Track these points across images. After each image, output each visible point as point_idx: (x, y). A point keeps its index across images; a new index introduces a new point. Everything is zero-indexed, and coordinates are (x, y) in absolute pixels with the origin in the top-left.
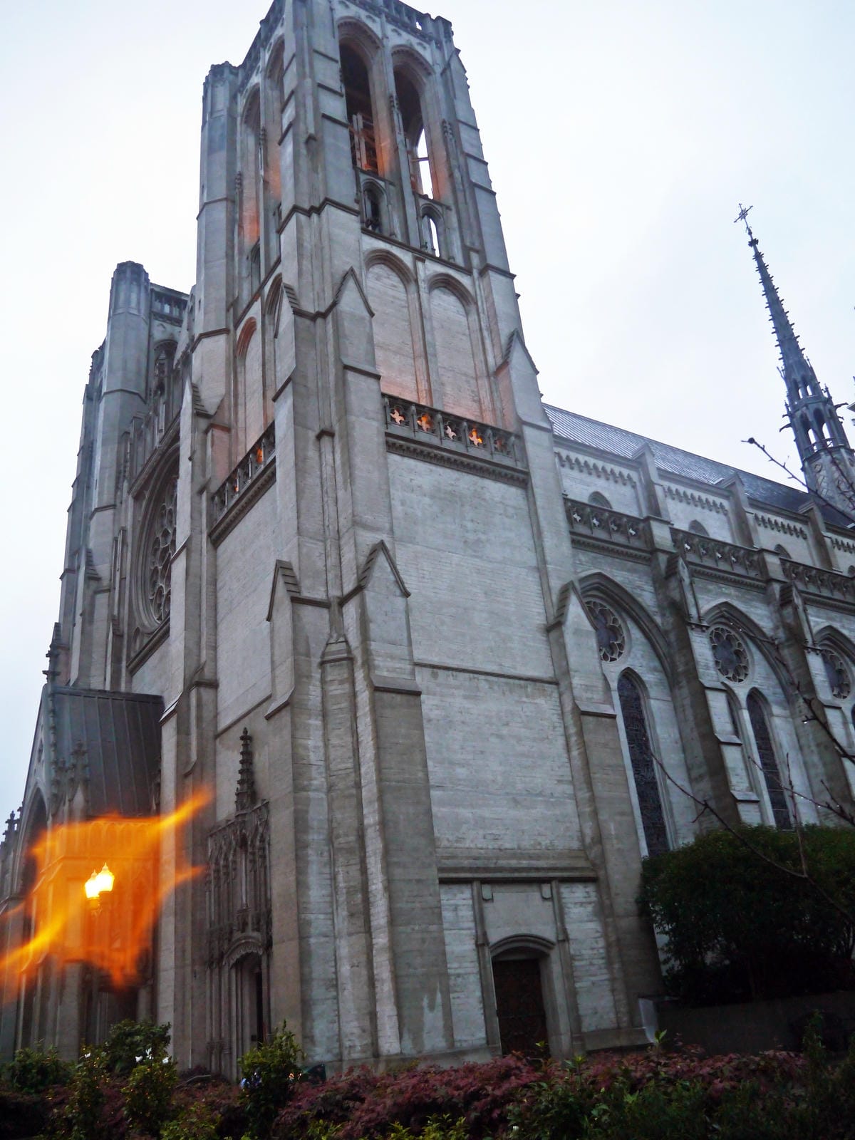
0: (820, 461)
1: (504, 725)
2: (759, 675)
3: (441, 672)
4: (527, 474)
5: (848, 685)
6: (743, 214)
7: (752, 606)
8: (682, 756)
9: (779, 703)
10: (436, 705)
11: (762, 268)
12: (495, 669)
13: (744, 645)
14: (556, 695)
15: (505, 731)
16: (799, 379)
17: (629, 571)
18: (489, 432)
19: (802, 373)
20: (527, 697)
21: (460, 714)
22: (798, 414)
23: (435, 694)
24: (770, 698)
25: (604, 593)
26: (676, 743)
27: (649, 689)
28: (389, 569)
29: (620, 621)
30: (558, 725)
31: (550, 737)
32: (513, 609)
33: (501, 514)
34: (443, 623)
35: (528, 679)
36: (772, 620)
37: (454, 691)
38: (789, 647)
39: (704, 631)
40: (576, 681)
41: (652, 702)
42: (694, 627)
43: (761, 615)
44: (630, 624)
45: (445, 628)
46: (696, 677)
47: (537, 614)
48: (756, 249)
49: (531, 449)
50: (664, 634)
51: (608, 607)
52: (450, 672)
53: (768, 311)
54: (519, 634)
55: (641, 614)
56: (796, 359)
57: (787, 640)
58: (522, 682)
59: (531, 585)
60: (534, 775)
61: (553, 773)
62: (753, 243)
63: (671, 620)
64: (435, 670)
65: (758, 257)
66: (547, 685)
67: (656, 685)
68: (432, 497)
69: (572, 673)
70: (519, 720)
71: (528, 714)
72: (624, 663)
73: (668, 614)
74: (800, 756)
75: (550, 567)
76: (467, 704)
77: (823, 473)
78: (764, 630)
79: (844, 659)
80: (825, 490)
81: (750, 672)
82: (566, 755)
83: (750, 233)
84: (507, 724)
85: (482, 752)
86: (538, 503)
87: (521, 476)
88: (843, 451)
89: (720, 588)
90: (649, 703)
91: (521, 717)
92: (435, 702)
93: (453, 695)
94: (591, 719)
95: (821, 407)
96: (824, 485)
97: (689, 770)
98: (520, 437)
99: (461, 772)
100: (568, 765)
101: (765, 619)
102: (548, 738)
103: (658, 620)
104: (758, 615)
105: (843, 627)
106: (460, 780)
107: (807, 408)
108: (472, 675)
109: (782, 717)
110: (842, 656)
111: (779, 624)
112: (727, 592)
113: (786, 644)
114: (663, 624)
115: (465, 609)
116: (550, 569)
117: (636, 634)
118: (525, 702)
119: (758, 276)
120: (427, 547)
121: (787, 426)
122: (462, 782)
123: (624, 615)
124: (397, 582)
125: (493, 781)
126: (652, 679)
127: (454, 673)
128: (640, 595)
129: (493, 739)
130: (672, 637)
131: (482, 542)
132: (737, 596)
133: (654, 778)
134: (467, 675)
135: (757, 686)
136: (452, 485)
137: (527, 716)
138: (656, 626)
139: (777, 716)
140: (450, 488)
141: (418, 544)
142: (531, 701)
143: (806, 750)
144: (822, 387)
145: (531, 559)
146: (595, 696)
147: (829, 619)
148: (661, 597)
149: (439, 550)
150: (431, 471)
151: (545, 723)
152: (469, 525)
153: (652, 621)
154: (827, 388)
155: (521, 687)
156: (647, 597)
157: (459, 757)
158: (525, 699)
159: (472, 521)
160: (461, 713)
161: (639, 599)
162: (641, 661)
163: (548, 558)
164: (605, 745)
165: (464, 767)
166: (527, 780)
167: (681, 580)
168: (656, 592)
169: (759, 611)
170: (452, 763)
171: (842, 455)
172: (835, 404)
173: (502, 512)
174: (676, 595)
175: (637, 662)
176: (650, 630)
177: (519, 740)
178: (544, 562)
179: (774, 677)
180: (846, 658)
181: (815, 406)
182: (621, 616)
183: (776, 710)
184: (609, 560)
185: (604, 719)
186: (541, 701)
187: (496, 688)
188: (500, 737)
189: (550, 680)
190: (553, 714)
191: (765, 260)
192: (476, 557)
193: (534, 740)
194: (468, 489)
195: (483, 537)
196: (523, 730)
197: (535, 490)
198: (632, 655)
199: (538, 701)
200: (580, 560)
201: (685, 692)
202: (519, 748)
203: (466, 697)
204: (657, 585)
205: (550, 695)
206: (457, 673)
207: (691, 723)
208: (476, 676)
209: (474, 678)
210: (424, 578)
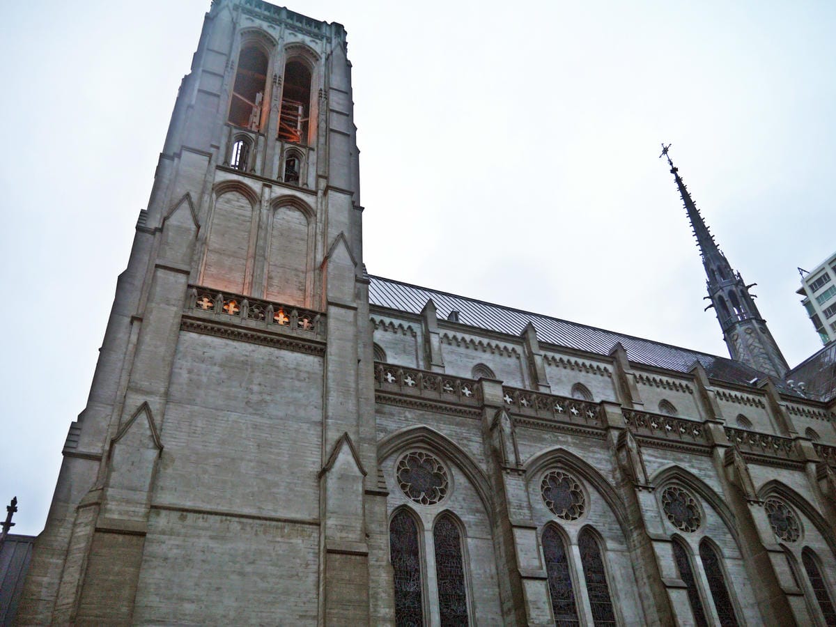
0: (736, 331)
1: (250, 563)
2: (595, 512)
3: (190, 515)
4: (325, 344)
5: (698, 520)
6: (665, 151)
7: (590, 452)
8: (497, 590)
9: (613, 539)
10: (178, 545)
11: (682, 188)
12: (253, 512)
13: (581, 487)
14: (315, 535)
15: (249, 569)
16: (715, 268)
17: (457, 424)
18: (295, 312)
19: (718, 263)
20: (282, 537)
21: (202, 553)
22: (716, 296)
23: (178, 535)
24: (604, 535)
25: (429, 444)
26: (492, 578)
27: (467, 528)
28: (147, 426)
29: (445, 469)
30: (312, 563)
31: (300, 574)
32: (285, 459)
33: (292, 378)
34: (205, 472)
35: (286, 521)
36: (611, 464)
37: (201, 532)
38: (623, 486)
39: (520, 475)
40: (331, 522)
41: (469, 540)
42: (509, 471)
43: (599, 460)
44: (455, 471)
45: (206, 476)
46: (507, 516)
47: (313, 462)
48: (676, 175)
49: (332, 323)
50: (486, 479)
51: (434, 457)
52: (201, 515)
53: (689, 220)
54: (288, 480)
55: (466, 462)
56: (712, 253)
57: (623, 480)
58: (280, 524)
59: (313, 436)
60: (272, 610)
61: (296, 608)
62: (674, 171)
63: (492, 466)
64: (185, 513)
65: (678, 180)
66: (307, 526)
67: (476, 525)
68: (221, 366)
69: (328, 515)
70: (268, 558)
71: (281, 552)
72: (442, 506)
73: (490, 460)
74: (635, 588)
75: (330, 421)
76: (212, 544)
77: (739, 340)
78: (602, 472)
79: (695, 496)
80: (742, 355)
81: (585, 510)
82: (315, 591)
83: (671, 164)
84: (253, 563)
85: (218, 589)
86: (330, 368)
87: (319, 346)
88: (754, 321)
89: (556, 436)
90: (466, 542)
91: (270, 556)
92: (177, 543)
93: (199, 536)
94: (338, 556)
95: (734, 289)
96: (741, 350)
97: (502, 604)
98: (325, 315)
99: (189, 607)
100: (316, 600)
101: (604, 462)
102: (297, 575)
103: (483, 467)
104: (597, 459)
105: (692, 467)
106: (185, 615)
107: (723, 291)
108: (224, 518)
109: (618, 551)
110: (692, 493)
111: (616, 466)
112: (563, 439)
113: (622, 484)
114: (487, 470)
115: (233, 459)
116: (330, 423)
117: (460, 479)
118: (279, 542)
119: (679, 194)
120: (206, 407)
121: (710, 306)
122: (187, 617)
123: (449, 462)
124: (152, 436)
125: (225, 616)
126: (471, 520)
127: (205, 516)
128: (466, 446)
129: (234, 577)
130: (493, 482)
131: (266, 402)
132: (574, 443)
133: (465, 611)
134: (218, 518)
135: (591, 523)
136: (246, 356)
137: (278, 555)
138: (480, 472)
139: (611, 551)
140: (242, 359)
141: (196, 405)
142: (287, 540)
143: (641, 583)
144: (735, 273)
145: (317, 415)
146: (350, 536)
147: (674, 460)
148: (487, 446)
149: (217, 409)
150: (227, 345)
151: (298, 561)
152: (256, 388)
153: (476, 467)
154: (739, 274)
155: (277, 528)
156: (474, 447)
157: (190, 593)
158: (279, 539)
159: (260, 384)
160: (203, 551)
161: (464, 449)
162: (463, 503)
163: (330, 414)
164: (350, 581)
165: (193, 602)
166: (264, 614)
167: (502, 431)
168: (484, 443)
169: (597, 456)
170: (181, 599)
171: (753, 325)
172: (746, 285)
173: (294, 376)
174: (497, 443)
175: (457, 504)
176: (473, 476)
177: (263, 577)
178: (326, 417)
179: (612, 514)
180: (697, 495)
181: (729, 288)
182: (446, 464)
183: (610, 544)
184: (438, 416)
185: (353, 557)
186: (298, 541)
187: (248, 528)
188: (242, 574)
189: (312, 521)
190: (309, 553)
191: (684, 182)
192: (258, 414)
193: (281, 577)
194: (263, 359)
195: (268, 398)
196: (270, 567)
197: (329, 357)
198: (453, 498)
199: (293, 541)
200: (405, 417)
201: (499, 531)
202: (262, 585)
203: (211, 538)
204: (485, 436)
205: (310, 536)
206: (209, 516)
207: (504, 560)
208: (229, 518)
209: (226, 520)
210: (194, 433)
